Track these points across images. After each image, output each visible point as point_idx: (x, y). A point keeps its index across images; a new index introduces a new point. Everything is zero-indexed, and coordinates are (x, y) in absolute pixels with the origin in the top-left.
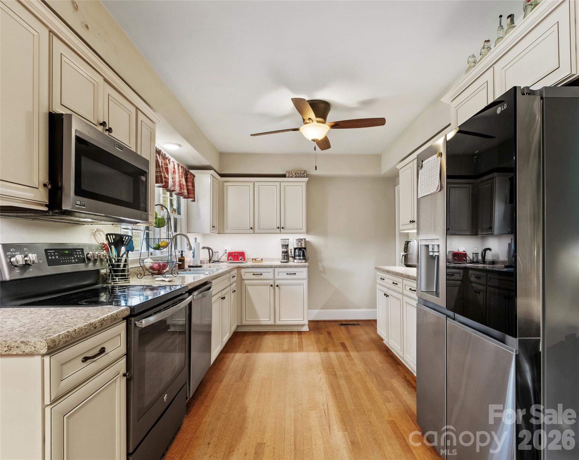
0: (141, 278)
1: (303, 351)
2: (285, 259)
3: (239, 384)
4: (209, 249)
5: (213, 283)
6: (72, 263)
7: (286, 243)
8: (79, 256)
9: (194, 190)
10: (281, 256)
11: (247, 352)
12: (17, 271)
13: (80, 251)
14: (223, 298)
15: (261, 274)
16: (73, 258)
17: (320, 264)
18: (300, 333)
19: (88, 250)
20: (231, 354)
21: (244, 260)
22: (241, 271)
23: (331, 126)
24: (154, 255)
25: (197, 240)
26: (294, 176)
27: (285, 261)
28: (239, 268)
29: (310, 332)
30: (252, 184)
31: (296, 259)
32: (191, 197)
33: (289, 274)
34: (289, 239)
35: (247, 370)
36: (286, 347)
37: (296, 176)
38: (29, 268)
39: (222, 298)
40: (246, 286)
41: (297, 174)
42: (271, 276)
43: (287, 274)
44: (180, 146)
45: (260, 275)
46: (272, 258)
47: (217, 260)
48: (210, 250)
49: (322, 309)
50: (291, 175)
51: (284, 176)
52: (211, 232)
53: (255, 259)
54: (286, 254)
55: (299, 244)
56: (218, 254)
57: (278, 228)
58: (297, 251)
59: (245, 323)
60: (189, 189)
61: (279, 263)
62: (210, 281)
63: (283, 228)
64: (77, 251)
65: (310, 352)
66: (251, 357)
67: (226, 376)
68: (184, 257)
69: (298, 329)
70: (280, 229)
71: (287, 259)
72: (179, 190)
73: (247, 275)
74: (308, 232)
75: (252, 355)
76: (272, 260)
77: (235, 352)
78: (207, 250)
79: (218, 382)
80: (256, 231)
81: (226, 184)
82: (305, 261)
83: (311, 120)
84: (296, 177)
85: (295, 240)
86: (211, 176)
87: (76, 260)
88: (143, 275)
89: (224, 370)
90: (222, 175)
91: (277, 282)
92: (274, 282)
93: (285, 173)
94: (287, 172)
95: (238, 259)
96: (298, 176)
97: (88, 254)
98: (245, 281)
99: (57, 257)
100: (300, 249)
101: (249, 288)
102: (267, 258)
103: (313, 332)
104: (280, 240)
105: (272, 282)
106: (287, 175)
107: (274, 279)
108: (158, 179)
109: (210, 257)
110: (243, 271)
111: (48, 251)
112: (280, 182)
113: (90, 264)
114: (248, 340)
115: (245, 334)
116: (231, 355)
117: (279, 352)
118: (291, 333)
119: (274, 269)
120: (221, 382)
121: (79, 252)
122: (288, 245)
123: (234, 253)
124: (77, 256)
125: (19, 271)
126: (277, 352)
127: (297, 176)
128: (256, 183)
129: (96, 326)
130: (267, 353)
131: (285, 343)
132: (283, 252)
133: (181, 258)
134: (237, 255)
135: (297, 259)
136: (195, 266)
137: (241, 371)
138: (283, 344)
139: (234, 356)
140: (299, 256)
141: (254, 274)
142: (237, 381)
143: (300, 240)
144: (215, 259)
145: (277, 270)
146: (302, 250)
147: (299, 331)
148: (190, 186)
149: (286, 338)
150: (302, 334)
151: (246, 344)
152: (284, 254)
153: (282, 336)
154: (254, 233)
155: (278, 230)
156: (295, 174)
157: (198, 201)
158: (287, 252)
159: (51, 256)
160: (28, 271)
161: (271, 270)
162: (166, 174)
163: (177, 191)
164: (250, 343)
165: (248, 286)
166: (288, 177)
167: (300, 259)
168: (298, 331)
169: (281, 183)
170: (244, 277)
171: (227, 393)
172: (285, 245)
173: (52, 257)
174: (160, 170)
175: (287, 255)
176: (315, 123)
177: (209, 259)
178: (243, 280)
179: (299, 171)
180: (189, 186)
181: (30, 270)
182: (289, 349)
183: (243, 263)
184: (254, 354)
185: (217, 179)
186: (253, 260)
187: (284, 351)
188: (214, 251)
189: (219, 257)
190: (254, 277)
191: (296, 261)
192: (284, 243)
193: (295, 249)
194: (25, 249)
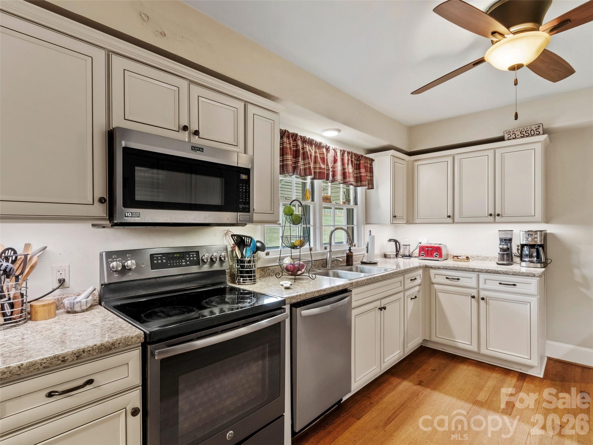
0: (279, 278)
1: (510, 415)
2: (503, 260)
3: (377, 432)
4: (396, 241)
5: (352, 292)
6: (182, 266)
7: (509, 237)
8: (192, 259)
9: (373, 176)
10: (498, 255)
11: (420, 383)
12: (115, 276)
13: (195, 253)
14: (383, 308)
15: (458, 279)
16: (184, 261)
17: (576, 271)
18: (523, 377)
19: (205, 252)
20: (397, 379)
21: (441, 256)
22: (430, 271)
23: (549, 30)
24: (315, 251)
25: (371, 233)
26: (519, 136)
27: (505, 262)
28: (426, 268)
29: (545, 381)
30: (451, 158)
31: (524, 261)
32: (364, 185)
33: (504, 284)
34: (512, 231)
35: (400, 415)
36: (482, 396)
37: (522, 135)
38: (129, 272)
39: (379, 309)
40: (437, 292)
41: (524, 133)
42: (473, 283)
43: (500, 284)
44: (339, 131)
45: (456, 280)
46: (485, 257)
47: (408, 254)
48: (398, 243)
49: (579, 345)
50: (513, 136)
51: (501, 139)
52: (391, 223)
53: (457, 257)
54: (505, 253)
55: (530, 239)
56: (409, 247)
57: (491, 215)
58: (525, 248)
59: (434, 339)
60: (361, 176)
61: (493, 266)
62: (351, 290)
63: (498, 215)
64: (190, 253)
65: (523, 421)
66: (419, 395)
67: (370, 412)
68: (352, 253)
69: (521, 369)
70: (493, 216)
71: (508, 260)
72: (340, 179)
73: (437, 278)
74: (547, 220)
75: (423, 391)
76: (485, 259)
77: (404, 379)
78: (394, 242)
79: (355, 418)
80: (456, 220)
81: (417, 163)
82: (541, 265)
83: (497, 35)
84: (522, 137)
85: (521, 232)
86: (392, 157)
87: (188, 263)
88: (281, 275)
89: (372, 401)
90: (410, 154)
91: (483, 294)
92: (479, 292)
93: (503, 135)
94: (505, 133)
95: (432, 255)
96: (527, 135)
97: (204, 256)
98: (436, 286)
99: (164, 261)
100: (531, 246)
101: (441, 295)
102: (477, 256)
103: (550, 382)
104: (498, 231)
105: (474, 292)
106: (506, 137)
107: (478, 289)
108: (307, 171)
109: (397, 251)
110: (432, 272)
111: (154, 256)
112: (495, 149)
113: (205, 266)
114: (433, 363)
115: (434, 353)
116: (395, 380)
117: (467, 401)
118: (507, 372)
119: (478, 274)
120: (358, 419)
121: (193, 255)
122: (510, 240)
123: (428, 247)
124: (190, 259)
125: (117, 275)
126: (463, 400)
127: (525, 134)
128: (456, 157)
129: (66, 358)
130: (447, 396)
131: (485, 389)
132: (502, 249)
133: (349, 254)
134: (431, 250)
135: (526, 261)
136: (368, 262)
137: (393, 411)
138: (481, 389)
139: (399, 383)
140: (531, 256)
141: (447, 278)
142: (376, 428)
143: (529, 233)
144: (405, 254)
145: (482, 276)
146: (535, 248)
147: (522, 373)
148: (363, 172)
149: (493, 378)
150: (527, 379)
151: (425, 370)
152: (503, 252)
153: (487, 373)
154: (454, 223)
155: (491, 219)
156: (521, 132)
157: (377, 187)
158: (509, 249)
159: (157, 260)
160: (127, 275)
161: (474, 275)
162: (321, 164)
163: (339, 181)
164: (432, 370)
165: (438, 292)
166: (508, 139)
167: (532, 262)
168: (520, 373)
169: (497, 150)
170: (434, 280)
171: (354, 441)
172: (505, 240)
173: (158, 262)
174: (309, 162)
175: (508, 254)
176: (510, 36)
177: (396, 253)
178: (433, 283)
179: (528, 127)
180: (361, 172)
181: (130, 274)
182: (486, 401)
183: (438, 260)
184: (427, 391)
185: (404, 160)
186: (454, 258)
187: (476, 403)
188: (402, 244)
189: (411, 251)
190: (448, 282)
191: (523, 264)
192: (504, 236)
193: (523, 246)
194: (128, 255)
